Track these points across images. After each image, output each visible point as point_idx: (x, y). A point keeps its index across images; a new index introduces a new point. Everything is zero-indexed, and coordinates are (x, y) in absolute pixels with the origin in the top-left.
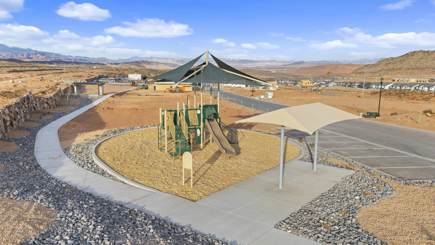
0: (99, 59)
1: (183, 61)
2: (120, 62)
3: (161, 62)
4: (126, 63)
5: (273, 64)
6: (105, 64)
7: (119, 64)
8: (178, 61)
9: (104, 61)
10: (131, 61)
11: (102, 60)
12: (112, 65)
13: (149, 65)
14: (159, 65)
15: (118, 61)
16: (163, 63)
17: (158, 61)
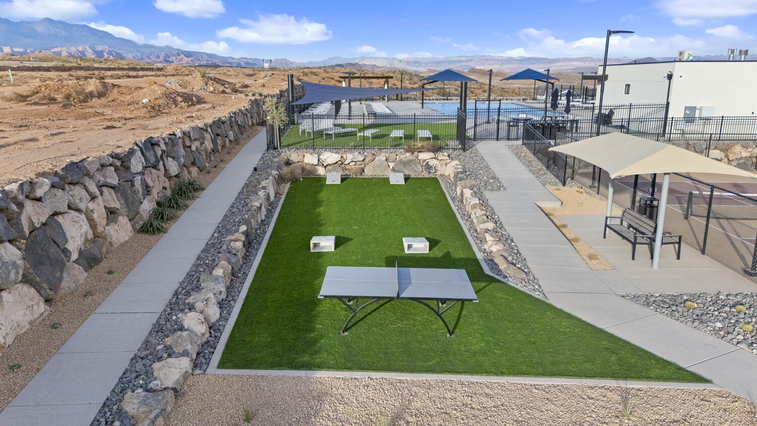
0: (276, 62)
3: (380, 65)
11: (281, 63)
17: (375, 64)
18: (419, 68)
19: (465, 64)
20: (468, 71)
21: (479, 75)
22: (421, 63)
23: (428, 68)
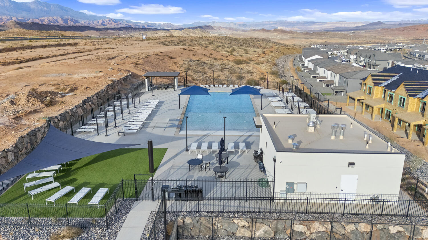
0: (165, 25)
1: (245, 25)
2: (184, 27)
3: (223, 27)
4: (190, 28)
5: (343, 25)
6: (170, 30)
7: (183, 29)
8: (240, 25)
9: (169, 27)
10: (194, 26)
11: (167, 26)
12: (176, 30)
13: (212, 30)
14: (221, 30)
15: (182, 27)
16: (225, 28)
17: (221, 26)
18: (246, 28)
19: (272, 25)
20: (273, 30)
21: (280, 33)
22: (247, 25)
23: (251, 28)
